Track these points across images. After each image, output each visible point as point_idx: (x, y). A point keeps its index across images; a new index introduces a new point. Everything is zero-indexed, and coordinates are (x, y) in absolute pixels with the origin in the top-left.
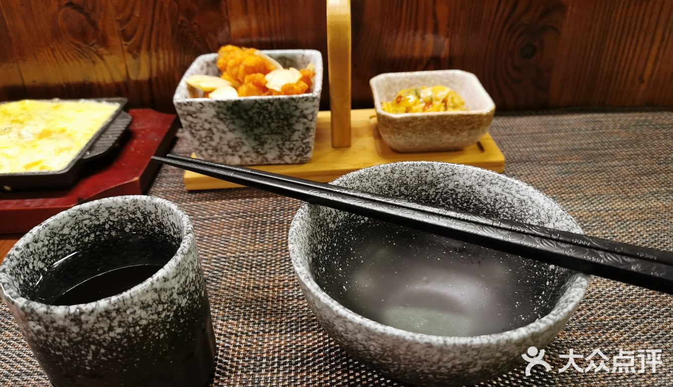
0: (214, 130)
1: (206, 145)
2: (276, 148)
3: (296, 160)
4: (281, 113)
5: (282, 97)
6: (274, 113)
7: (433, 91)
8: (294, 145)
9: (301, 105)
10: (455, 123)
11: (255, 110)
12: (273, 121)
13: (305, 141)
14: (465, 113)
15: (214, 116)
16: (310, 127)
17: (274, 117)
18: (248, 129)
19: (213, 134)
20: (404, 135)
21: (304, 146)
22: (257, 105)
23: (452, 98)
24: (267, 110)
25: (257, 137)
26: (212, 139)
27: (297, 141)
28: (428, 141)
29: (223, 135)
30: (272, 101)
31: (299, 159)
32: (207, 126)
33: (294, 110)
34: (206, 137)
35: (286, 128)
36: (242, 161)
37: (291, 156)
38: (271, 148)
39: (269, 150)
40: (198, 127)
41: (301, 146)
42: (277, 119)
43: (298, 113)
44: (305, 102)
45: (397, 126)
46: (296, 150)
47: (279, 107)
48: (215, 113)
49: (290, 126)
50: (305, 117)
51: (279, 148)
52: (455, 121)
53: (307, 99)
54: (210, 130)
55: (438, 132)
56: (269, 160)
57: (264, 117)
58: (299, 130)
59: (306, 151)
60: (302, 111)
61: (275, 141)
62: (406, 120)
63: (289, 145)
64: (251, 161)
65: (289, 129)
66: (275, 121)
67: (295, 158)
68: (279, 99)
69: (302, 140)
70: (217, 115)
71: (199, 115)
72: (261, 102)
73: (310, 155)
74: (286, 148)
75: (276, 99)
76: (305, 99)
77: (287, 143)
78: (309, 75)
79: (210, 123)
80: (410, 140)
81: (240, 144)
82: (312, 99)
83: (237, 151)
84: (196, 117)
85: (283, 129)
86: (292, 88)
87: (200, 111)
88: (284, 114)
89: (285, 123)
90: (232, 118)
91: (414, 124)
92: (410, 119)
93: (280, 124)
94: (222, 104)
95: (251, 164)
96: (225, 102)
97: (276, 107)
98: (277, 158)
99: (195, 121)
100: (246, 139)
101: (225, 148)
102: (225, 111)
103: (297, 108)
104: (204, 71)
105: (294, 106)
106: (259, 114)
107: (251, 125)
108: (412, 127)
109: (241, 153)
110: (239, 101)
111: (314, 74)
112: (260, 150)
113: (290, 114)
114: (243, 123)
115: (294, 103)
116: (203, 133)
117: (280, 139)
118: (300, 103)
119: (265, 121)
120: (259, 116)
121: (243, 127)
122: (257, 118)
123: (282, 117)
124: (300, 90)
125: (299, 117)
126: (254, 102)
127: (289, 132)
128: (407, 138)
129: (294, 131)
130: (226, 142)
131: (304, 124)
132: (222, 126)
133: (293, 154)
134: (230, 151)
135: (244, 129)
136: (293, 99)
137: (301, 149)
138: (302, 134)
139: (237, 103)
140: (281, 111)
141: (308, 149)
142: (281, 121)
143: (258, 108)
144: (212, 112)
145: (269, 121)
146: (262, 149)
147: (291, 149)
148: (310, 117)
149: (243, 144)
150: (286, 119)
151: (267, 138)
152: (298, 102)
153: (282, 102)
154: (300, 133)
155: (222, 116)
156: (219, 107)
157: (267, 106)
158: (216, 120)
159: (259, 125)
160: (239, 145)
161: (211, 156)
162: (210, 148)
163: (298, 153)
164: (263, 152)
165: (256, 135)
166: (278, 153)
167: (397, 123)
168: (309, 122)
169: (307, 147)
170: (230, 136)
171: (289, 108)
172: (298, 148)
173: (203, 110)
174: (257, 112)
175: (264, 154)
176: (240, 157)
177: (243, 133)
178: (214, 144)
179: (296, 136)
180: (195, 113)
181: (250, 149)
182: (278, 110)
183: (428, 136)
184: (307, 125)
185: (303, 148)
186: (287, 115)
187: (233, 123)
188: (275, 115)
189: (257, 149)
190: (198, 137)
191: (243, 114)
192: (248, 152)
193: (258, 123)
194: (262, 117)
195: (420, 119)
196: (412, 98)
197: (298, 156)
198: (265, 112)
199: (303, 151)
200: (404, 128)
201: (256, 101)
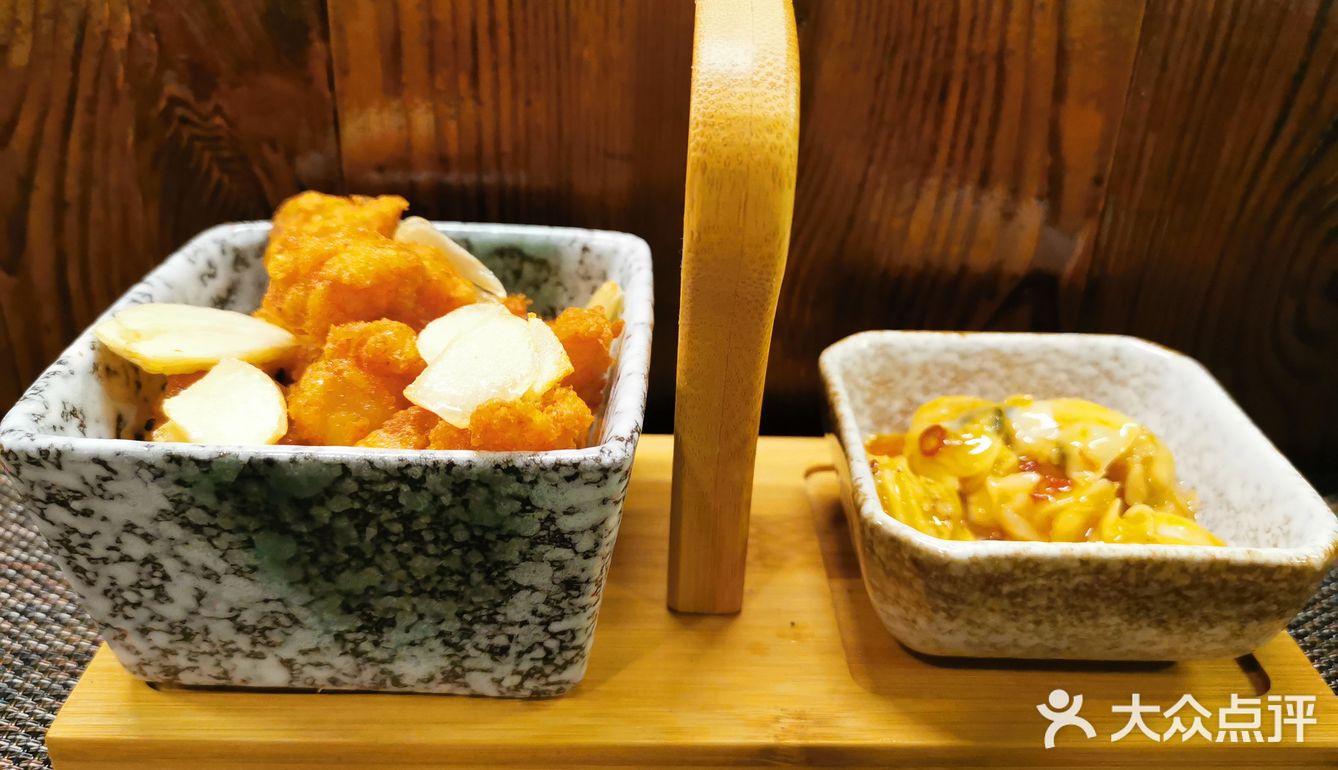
0: (170, 566)
1: (141, 615)
2: (436, 644)
3: (519, 687)
4: (457, 521)
5: (461, 456)
6: (425, 520)
7: (1063, 421)
8: (511, 638)
9: (546, 497)
10: (1190, 593)
11: (338, 505)
12: (420, 550)
13: (555, 627)
14: (1237, 552)
15: (163, 515)
16: (583, 577)
17: (428, 536)
18: (314, 571)
19: (166, 577)
20: (970, 622)
21: (552, 644)
22: (350, 485)
23: (1147, 462)
24: (394, 505)
25: (354, 604)
26: (161, 595)
27: (524, 623)
28: (1063, 644)
29: (206, 585)
30: (417, 473)
31: (530, 684)
32: (136, 548)
33: (513, 515)
34: (136, 587)
35: (477, 577)
36: (293, 678)
37: (497, 675)
38: (412, 644)
39: (404, 652)
40: (98, 551)
41: (541, 644)
42: (436, 541)
43: (531, 525)
44: (564, 485)
45: (946, 588)
46: (520, 655)
47: (446, 500)
48: (167, 505)
49: (494, 571)
50: (563, 540)
51: (447, 643)
52: (1191, 587)
53: (574, 472)
54: (150, 560)
55: (1116, 620)
56: (405, 681)
57: (384, 534)
58: (533, 589)
59: (559, 661)
60: (551, 519)
61: (428, 620)
62: (989, 570)
63: (490, 637)
64: (333, 681)
65: (490, 581)
66: (431, 549)
67: (511, 681)
68: (451, 465)
69: (546, 624)
70: (177, 511)
71: (96, 505)
72: (366, 473)
73: (574, 674)
74: (476, 647)
75: (435, 467)
76: (565, 472)
77: (481, 631)
78: (599, 334)
79: (147, 538)
80: (995, 638)
81: (283, 620)
82: (598, 476)
83: (271, 645)
84: (87, 513)
85: (466, 580)
86: (522, 422)
87: (100, 489)
88: (468, 526)
89: (476, 558)
90: (241, 529)
91: (1022, 585)
92: (1007, 567)
93: (454, 563)
94: (192, 472)
95: (330, 687)
96: (204, 465)
97: (436, 497)
98: (439, 677)
99: (84, 525)
100: (307, 605)
101: (222, 631)
102: (210, 500)
103: (527, 505)
104: (217, 286)
105: (515, 497)
106: (361, 520)
107: (324, 559)
108: (1012, 596)
109: (287, 653)
110: (270, 462)
111: (617, 330)
112: (366, 646)
113: (499, 527)
114: (289, 549)
115: (515, 487)
116: (125, 574)
117: (451, 614)
118: (543, 486)
119: (388, 548)
120: (361, 529)
121: (290, 563)
122: (354, 534)
123: (461, 535)
124: (555, 434)
125: (535, 541)
126: (338, 472)
127: (492, 593)
128: (982, 632)
129: (515, 588)
130: (222, 609)
131: (558, 565)
132: (199, 553)
133: (504, 669)
134: (243, 642)
135: (298, 574)
136: (511, 470)
137: (539, 653)
138: (547, 602)
139: (259, 471)
140: (457, 512)
141: (569, 654)
142: (457, 552)
143: (354, 496)
144: (152, 498)
145: (406, 547)
146: (376, 644)
147: (497, 653)
148: (585, 543)
149: (295, 621)
150: (480, 544)
151: (396, 610)
152: (534, 483)
153: (459, 480)
154: (539, 597)
155: (194, 515)
156: (180, 482)
157: (397, 491)
158: (171, 529)
159: (360, 559)
160: (277, 623)
161: (166, 653)
162: (155, 625)
163: (525, 666)
164: (378, 654)
165: (348, 595)
166: (445, 663)
167: (952, 580)
168: (579, 561)
169: (562, 648)
170: (236, 590)
171: (491, 503)
172: (530, 649)
173: (112, 487)
174: (351, 513)
175: (383, 662)
176: (287, 663)
177: (291, 584)
178: (173, 612)
179: (519, 607)
180: (78, 495)
181: (328, 640)
182: (443, 508)
183: (1070, 631)
184: (572, 571)
185: (549, 651)
186: (486, 529)
187: (249, 545)
188: (431, 527)
189: (356, 643)
190: (103, 583)
191: (288, 516)
192: (317, 649)
193: (355, 553)
194: (372, 532)
195: (1048, 568)
196: (983, 444)
197: (528, 675)
198: (386, 515)
199: (548, 658)
200: (976, 596)
201: (344, 468)
